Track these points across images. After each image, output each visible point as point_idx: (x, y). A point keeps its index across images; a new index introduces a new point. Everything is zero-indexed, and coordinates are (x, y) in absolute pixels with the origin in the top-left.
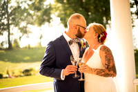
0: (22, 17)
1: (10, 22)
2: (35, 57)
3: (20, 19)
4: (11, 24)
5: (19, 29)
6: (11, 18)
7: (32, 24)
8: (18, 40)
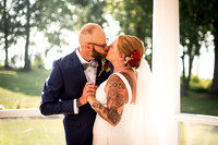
0: (53, 15)
1: (31, 22)
3: (50, 17)
4: (33, 25)
5: (47, 35)
6: (33, 14)
7: (70, 28)
8: (43, 56)
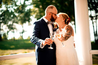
1: (1, 21)
2: (18, 46)
3: (8, 19)
6: (1, 18)
7: (17, 23)
